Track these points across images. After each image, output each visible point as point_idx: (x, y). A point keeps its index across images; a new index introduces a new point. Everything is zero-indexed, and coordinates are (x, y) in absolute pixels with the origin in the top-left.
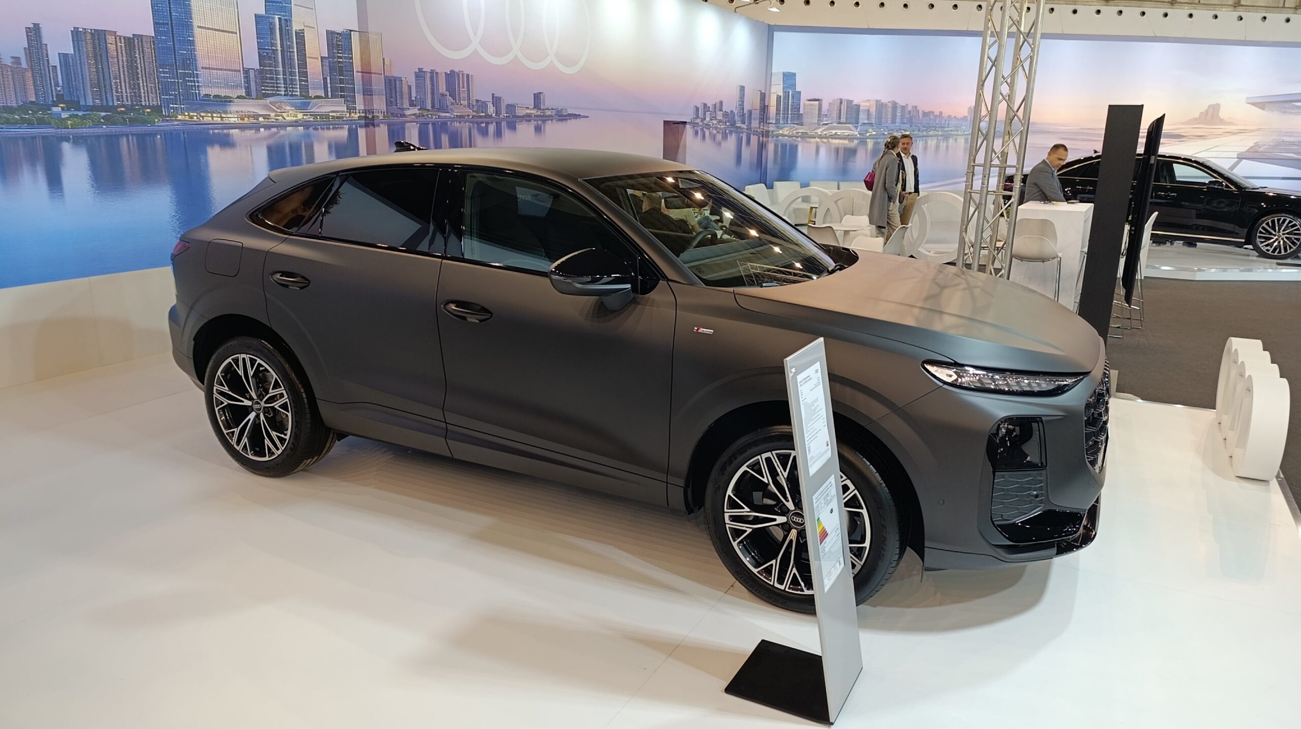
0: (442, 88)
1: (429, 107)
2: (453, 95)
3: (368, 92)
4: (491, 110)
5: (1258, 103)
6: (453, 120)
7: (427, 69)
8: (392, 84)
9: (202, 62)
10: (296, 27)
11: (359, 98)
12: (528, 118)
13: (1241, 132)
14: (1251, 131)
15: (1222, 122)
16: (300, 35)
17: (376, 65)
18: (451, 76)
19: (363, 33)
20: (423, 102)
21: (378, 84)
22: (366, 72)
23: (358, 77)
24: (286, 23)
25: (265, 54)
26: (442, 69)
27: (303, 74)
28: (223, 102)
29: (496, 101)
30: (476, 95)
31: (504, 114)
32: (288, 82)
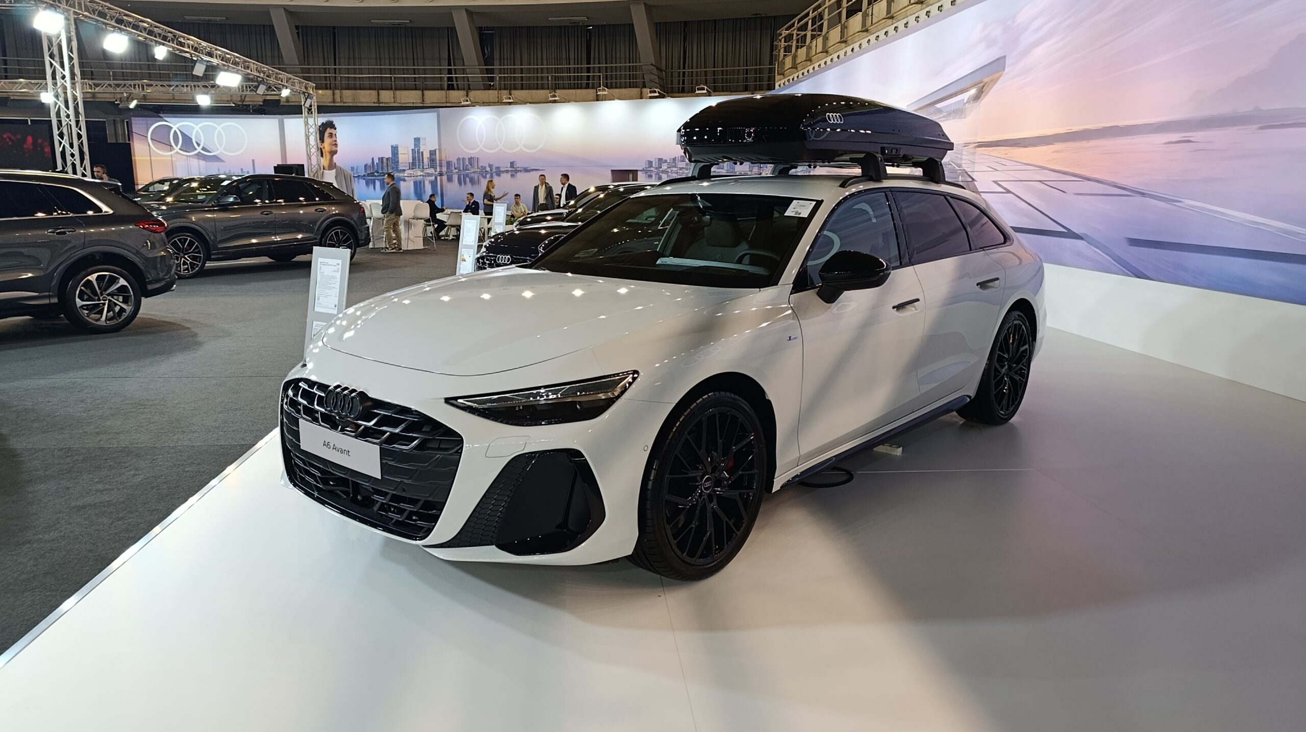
0: (467, 163)
1: (462, 169)
2: (471, 165)
3: (441, 166)
4: (488, 169)
6: (471, 173)
7: (461, 157)
8: (449, 163)
9: (400, 162)
10: (421, 150)
11: (438, 168)
12: (507, 171)
16: (422, 153)
17: (443, 158)
18: (470, 159)
19: (440, 150)
20: (459, 168)
21: (444, 163)
22: (440, 160)
23: (438, 162)
24: (419, 150)
25: (414, 159)
26: (467, 157)
27: (423, 163)
28: (404, 170)
29: (490, 166)
30: (480, 165)
31: (494, 170)
32: (419, 165)
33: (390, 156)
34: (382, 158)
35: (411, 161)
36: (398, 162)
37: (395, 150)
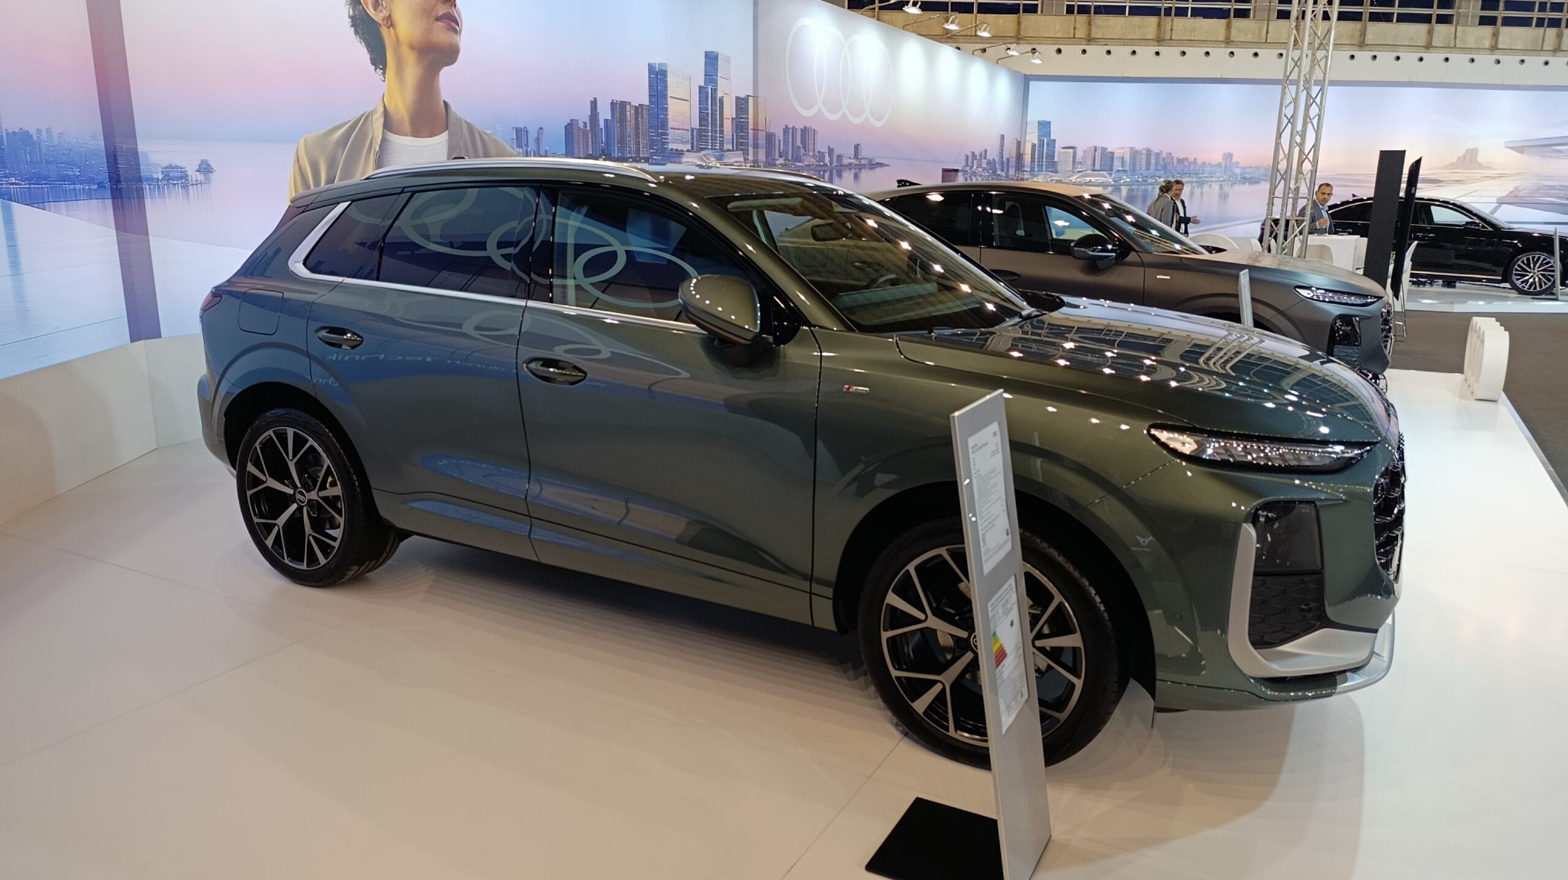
0: (799, 141)
1: (790, 158)
2: (804, 148)
3: (756, 146)
5: (1517, 147)
8: (770, 137)
9: (671, 124)
10: (719, 95)
11: (751, 150)
12: (850, 166)
13: (1500, 176)
14: (1511, 175)
15: (1481, 166)
16: (721, 101)
17: (762, 123)
18: (805, 131)
19: (755, 97)
20: (787, 154)
22: (756, 129)
23: (751, 132)
24: (714, 91)
25: (703, 119)
26: (799, 126)
27: (722, 132)
28: (679, 154)
29: (831, 151)
30: (818, 149)
31: (835, 163)
32: (714, 138)
33: (646, 101)
34: (623, 105)
35: (696, 124)
36: (664, 124)
37: (658, 77)
